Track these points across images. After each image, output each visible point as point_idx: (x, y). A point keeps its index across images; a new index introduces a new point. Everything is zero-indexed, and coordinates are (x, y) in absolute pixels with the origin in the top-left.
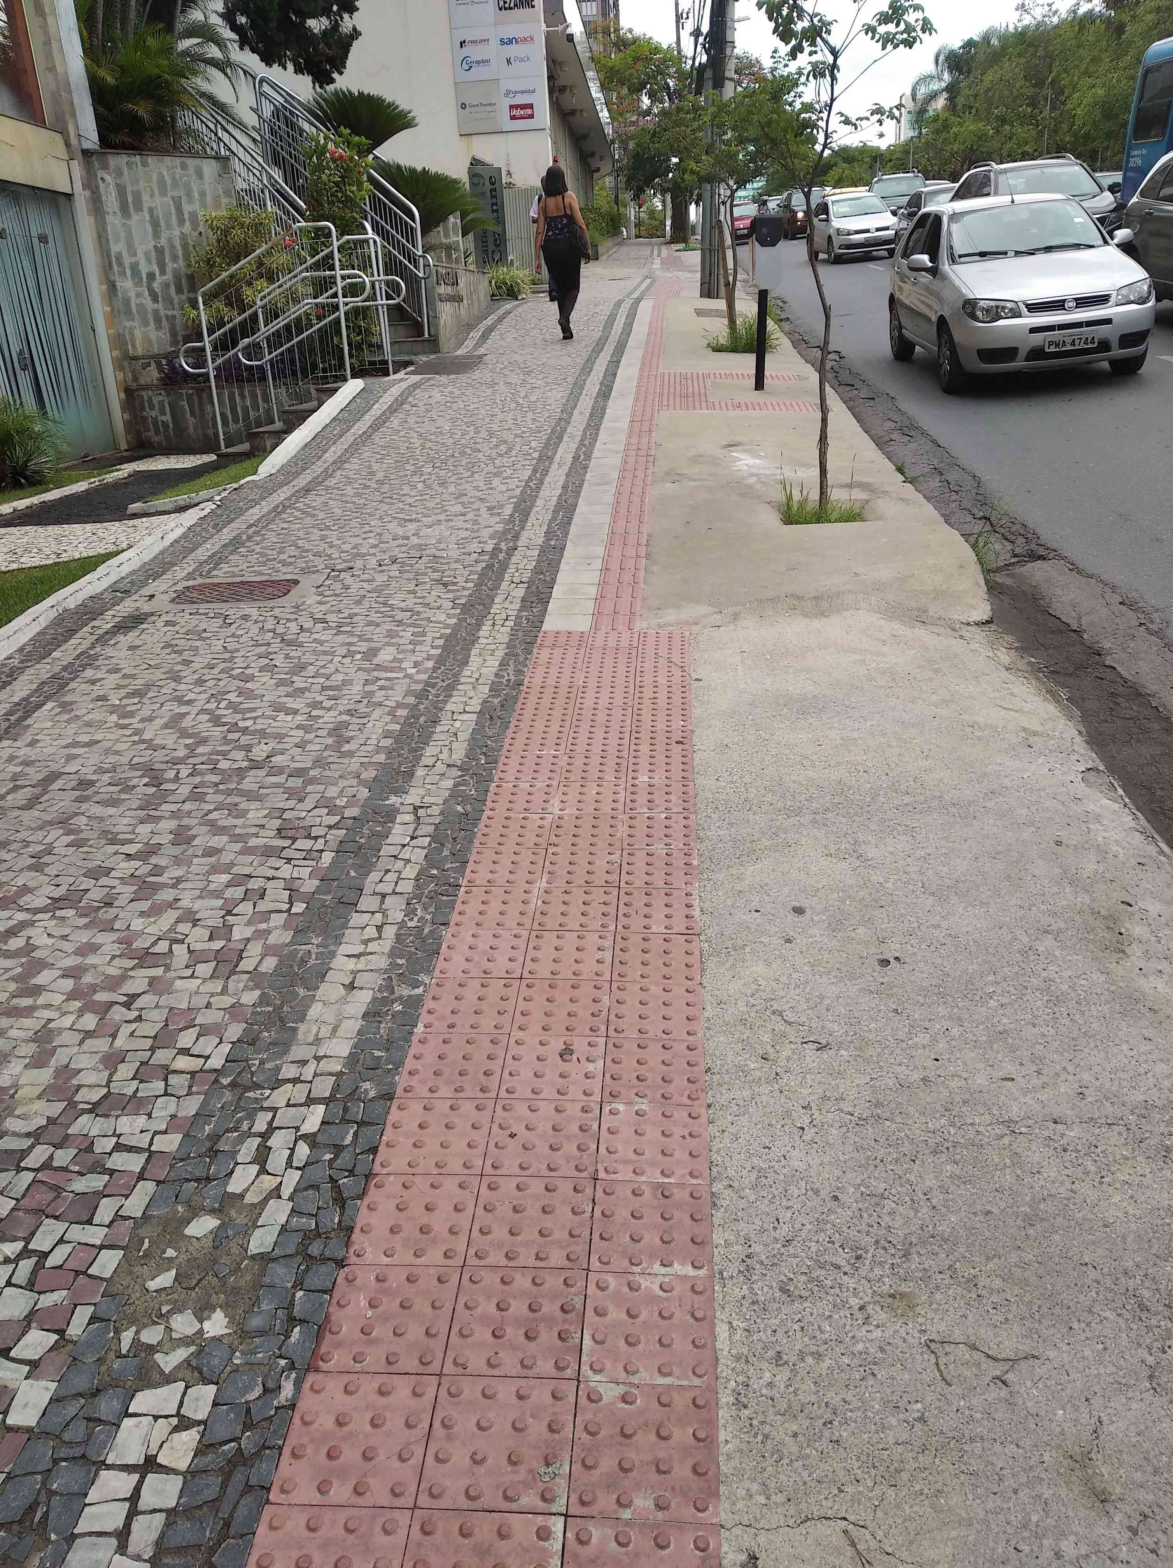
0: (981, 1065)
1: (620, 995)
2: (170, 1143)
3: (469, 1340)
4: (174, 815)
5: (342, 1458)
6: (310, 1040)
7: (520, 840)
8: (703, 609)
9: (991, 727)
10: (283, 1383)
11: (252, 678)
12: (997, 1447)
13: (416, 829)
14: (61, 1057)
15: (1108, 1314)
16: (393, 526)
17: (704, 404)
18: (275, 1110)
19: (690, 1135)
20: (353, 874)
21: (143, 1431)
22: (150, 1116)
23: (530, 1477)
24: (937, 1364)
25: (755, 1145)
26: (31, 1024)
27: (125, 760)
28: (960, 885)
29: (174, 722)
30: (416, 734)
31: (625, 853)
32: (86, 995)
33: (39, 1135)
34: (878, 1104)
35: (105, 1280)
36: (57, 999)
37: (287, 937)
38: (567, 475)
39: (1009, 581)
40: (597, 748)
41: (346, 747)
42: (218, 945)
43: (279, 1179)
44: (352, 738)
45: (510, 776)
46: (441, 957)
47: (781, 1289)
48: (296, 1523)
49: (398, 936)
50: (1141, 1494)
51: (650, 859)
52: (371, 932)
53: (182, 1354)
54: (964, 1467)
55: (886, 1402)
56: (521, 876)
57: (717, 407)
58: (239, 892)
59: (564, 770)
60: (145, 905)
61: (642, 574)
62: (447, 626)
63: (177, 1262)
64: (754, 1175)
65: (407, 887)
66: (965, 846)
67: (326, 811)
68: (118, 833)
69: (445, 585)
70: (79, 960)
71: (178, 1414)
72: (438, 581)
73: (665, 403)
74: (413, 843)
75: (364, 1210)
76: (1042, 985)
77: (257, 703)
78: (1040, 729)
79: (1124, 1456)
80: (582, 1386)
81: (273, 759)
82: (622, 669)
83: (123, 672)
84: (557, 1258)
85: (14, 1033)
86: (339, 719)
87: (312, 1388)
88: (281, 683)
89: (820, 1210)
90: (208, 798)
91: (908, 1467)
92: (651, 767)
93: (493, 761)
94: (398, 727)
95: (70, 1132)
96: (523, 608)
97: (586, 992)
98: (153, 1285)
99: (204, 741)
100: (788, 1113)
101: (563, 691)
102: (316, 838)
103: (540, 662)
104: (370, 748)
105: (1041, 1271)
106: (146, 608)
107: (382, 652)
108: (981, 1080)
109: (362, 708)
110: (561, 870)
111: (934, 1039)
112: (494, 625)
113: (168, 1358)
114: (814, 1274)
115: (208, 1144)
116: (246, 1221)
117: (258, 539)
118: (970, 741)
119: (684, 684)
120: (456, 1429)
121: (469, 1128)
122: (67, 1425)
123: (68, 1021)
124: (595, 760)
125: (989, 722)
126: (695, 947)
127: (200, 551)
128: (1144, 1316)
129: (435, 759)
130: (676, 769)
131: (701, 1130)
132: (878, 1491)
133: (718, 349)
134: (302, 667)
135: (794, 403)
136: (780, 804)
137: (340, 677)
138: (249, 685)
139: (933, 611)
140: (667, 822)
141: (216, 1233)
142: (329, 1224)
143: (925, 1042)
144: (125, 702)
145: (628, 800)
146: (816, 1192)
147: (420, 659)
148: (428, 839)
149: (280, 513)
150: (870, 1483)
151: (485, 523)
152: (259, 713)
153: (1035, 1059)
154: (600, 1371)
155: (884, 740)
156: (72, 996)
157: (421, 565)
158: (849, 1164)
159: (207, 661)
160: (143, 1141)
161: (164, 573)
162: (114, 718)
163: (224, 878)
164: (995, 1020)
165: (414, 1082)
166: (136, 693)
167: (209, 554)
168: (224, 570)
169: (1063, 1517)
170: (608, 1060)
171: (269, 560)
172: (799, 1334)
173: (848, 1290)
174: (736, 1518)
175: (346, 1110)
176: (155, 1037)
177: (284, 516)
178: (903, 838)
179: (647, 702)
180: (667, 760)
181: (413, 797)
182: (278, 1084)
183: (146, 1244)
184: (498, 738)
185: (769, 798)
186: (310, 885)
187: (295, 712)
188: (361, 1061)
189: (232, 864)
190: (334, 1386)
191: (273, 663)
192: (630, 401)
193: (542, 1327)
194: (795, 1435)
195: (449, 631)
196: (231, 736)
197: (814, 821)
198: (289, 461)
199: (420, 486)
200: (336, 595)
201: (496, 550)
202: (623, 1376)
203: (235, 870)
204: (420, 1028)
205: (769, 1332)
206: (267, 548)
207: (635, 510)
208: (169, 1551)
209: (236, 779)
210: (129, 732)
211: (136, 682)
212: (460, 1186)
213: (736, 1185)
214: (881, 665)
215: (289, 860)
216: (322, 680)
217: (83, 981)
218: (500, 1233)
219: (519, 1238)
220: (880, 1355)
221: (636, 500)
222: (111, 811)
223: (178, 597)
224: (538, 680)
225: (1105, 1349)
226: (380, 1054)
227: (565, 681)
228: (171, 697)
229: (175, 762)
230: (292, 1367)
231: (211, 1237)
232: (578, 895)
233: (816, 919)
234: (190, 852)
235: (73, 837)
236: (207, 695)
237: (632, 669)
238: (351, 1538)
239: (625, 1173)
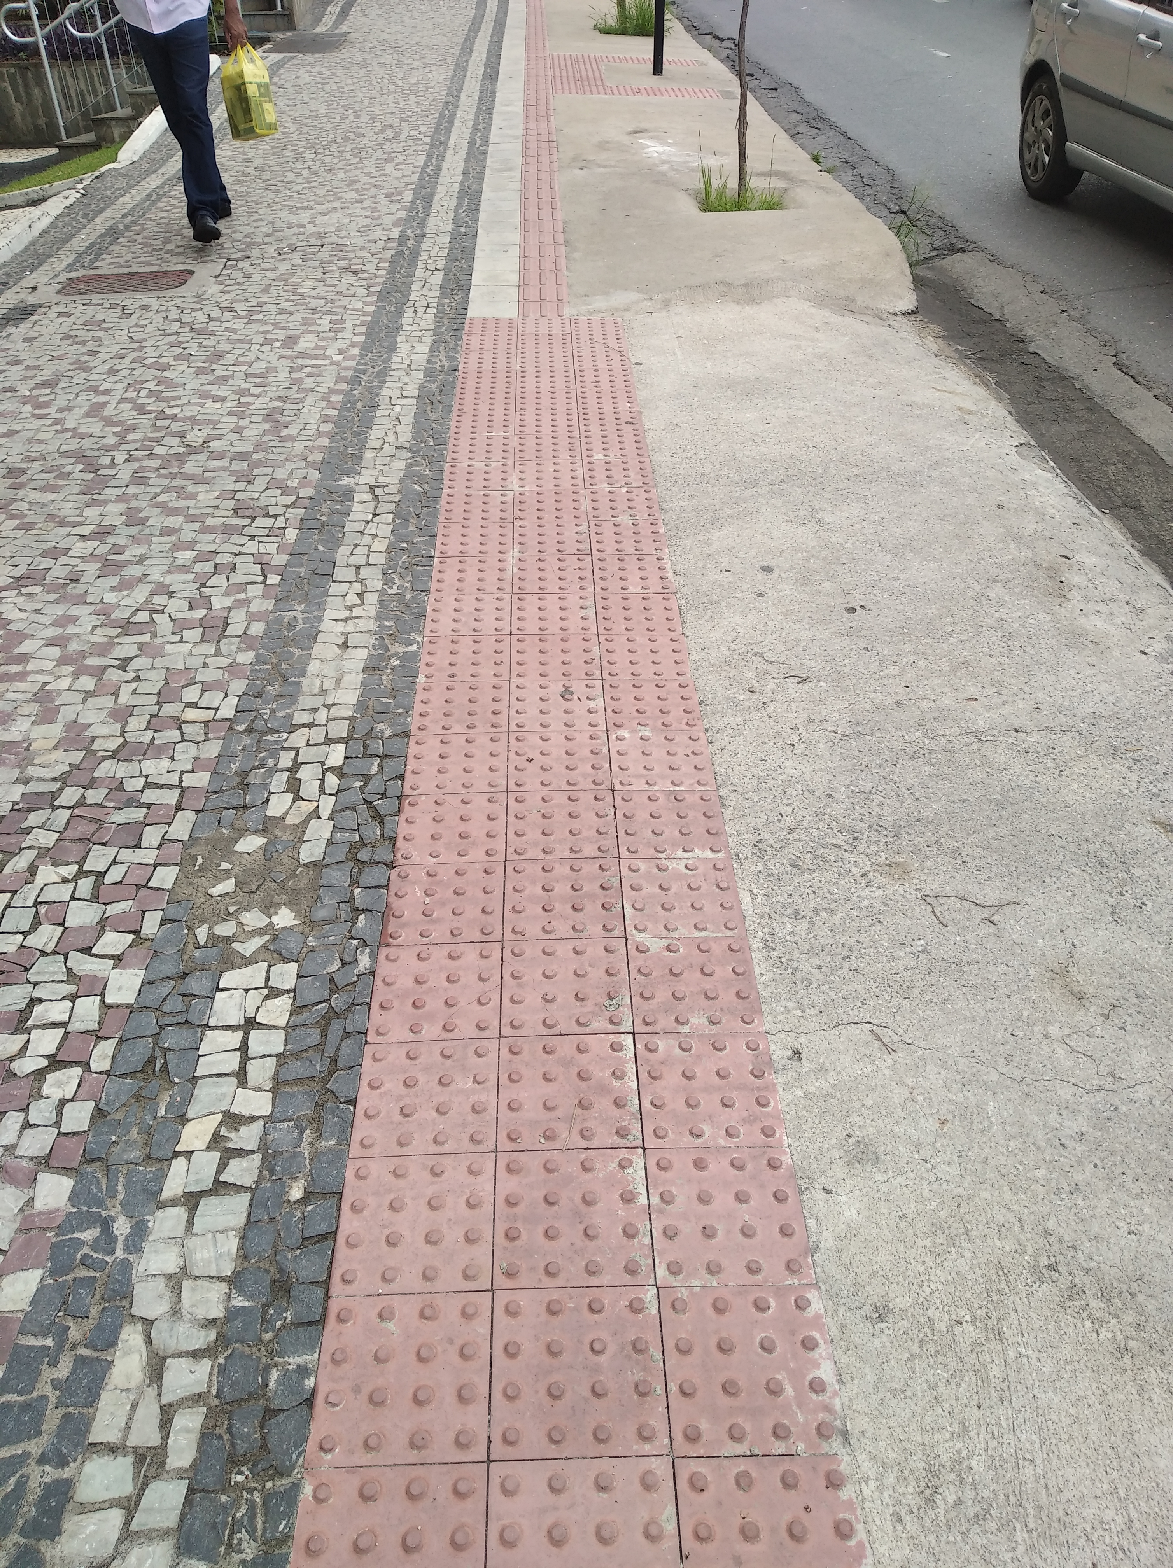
0: (946, 690)
1: (610, 646)
2: (201, 780)
3: (523, 914)
4: (120, 498)
5: (427, 1007)
6: (316, 691)
7: (484, 515)
8: (633, 296)
9: (928, 406)
10: (359, 957)
11: (167, 367)
12: (991, 968)
13: (376, 507)
14: (67, 714)
15: (1074, 870)
16: (284, 214)
17: (601, 88)
18: (297, 749)
19: (693, 753)
20: (321, 548)
21: (238, 1000)
22: (172, 759)
23: (597, 1008)
24: (934, 912)
25: (753, 759)
26: (27, 688)
27: (53, 448)
28: (914, 544)
29: (95, 411)
30: (356, 419)
31: (592, 524)
32: (77, 660)
33: (66, 779)
34: (858, 724)
35: (167, 890)
36: (49, 665)
37: (269, 605)
38: (466, 161)
39: (929, 274)
40: (546, 429)
41: (285, 432)
42: (200, 613)
43: (316, 804)
44: (290, 423)
45: (463, 455)
46: (428, 619)
47: (791, 865)
48: (397, 1056)
49: (381, 602)
50: (1110, 993)
51: (617, 529)
52: (352, 599)
53: (257, 942)
54: (964, 983)
55: (893, 941)
56: (492, 547)
57: (616, 92)
58: (208, 567)
59: (517, 450)
60: (114, 581)
61: (563, 262)
62: (365, 314)
63: (234, 872)
64: (755, 782)
65: (380, 559)
66: (916, 510)
67: (279, 491)
68: (65, 517)
69: (355, 273)
70: (59, 631)
71: (266, 987)
72: (347, 269)
73: (559, 86)
74: (376, 519)
75: (402, 824)
76: (995, 624)
77: (179, 391)
78: (974, 408)
79: (1095, 968)
80: (629, 942)
81: (210, 444)
82: (558, 354)
83: (25, 363)
84: (589, 850)
85: (10, 695)
86: (271, 405)
87: (387, 958)
88: (199, 372)
89: (818, 805)
90: (151, 482)
91: (918, 984)
92: (605, 446)
93: (441, 443)
94: (336, 412)
95: (95, 775)
96: (443, 295)
97: (575, 645)
98: (216, 891)
99: (133, 429)
100: (778, 734)
101: (501, 377)
102: (275, 517)
103: (471, 348)
104: (311, 433)
105: (1016, 841)
106: (32, 300)
107: (301, 340)
108: (947, 701)
109: (293, 394)
110: (532, 540)
111: (903, 671)
112: (415, 312)
113: (246, 945)
114: (818, 853)
115: (238, 779)
116: (292, 838)
117: (137, 228)
118: (910, 419)
119: (625, 367)
120: (524, 979)
121: (488, 756)
122: (164, 1000)
123: (65, 683)
124: (547, 441)
125: (926, 401)
126: (673, 603)
127: (75, 242)
128: (1104, 871)
129: (381, 442)
130: (630, 448)
131: (702, 749)
132: (895, 1002)
133: (606, 31)
134: (220, 356)
135: (697, 90)
136: (736, 478)
137: (263, 365)
138: (166, 374)
139: (861, 300)
140: (629, 496)
141: (265, 848)
142: (372, 836)
143: (895, 673)
144: (36, 392)
145: (587, 477)
146: (812, 793)
147: (344, 346)
148: (391, 516)
149: (155, 202)
150: (887, 998)
151: (384, 210)
152: (184, 400)
153: (993, 683)
154: (644, 930)
155: (829, 418)
156: (62, 662)
157: (325, 252)
158: (838, 770)
159: (114, 351)
160: (174, 779)
161: (40, 264)
162: (28, 408)
163: (189, 555)
164: (956, 653)
165: (426, 722)
166: (44, 384)
167: (87, 244)
168: (108, 261)
169: (1049, 1012)
170: (608, 699)
171: (154, 250)
172: (812, 896)
173: (849, 862)
174: (779, 1027)
175: (366, 747)
176: (159, 694)
177: (160, 205)
178: (857, 504)
179: (590, 386)
180: (620, 439)
181: (367, 477)
182: (293, 729)
183: (200, 860)
184: (443, 420)
185: (725, 472)
186: (281, 559)
187: (223, 399)
188: (371, 707)
189: (194, 542)
190: (407, 957)
191: (187, 351)
192: (520, 85)
193: (585, 901)
194: (819, 967)
195: (369, 318)
196: (159, 423)
197: (771, 492)
198: (150, 147)
199: (305, 173)
200: (239, 284)
201: (403, 238)
202: (664, 933)
203: (198, 547)
204: (421, 679)
205: (786, 896)
206: (149, 238)
207: (545, 195)
208: (287, 1083)
209: (175, 464)
210: (49, 422)
211: (42, 373)
212: (489, 801)
213: (740, 789)
214: (817, 350)
215: (252, 537)
216: (244, 368)
217: (69, 648)
218: (534, 835)
219: (552, 837)
220: (883, 908)
221: (546, 188)
222: (51, 496)
223: (64, 288)
224: (473, 366)
225: (1074, 895)
226: (387, 700)
227: (501, 364)
228: (84, 387)
229: (107, 449)
230: (365, 944)
231: (261, 852)
232: (552, 564)
233: (783, 575)
234: (147, 531)
235: (18, 522)
236: (125, 385)
237: (569, 354)
238: (449, 1062)
239: (639, 785)
